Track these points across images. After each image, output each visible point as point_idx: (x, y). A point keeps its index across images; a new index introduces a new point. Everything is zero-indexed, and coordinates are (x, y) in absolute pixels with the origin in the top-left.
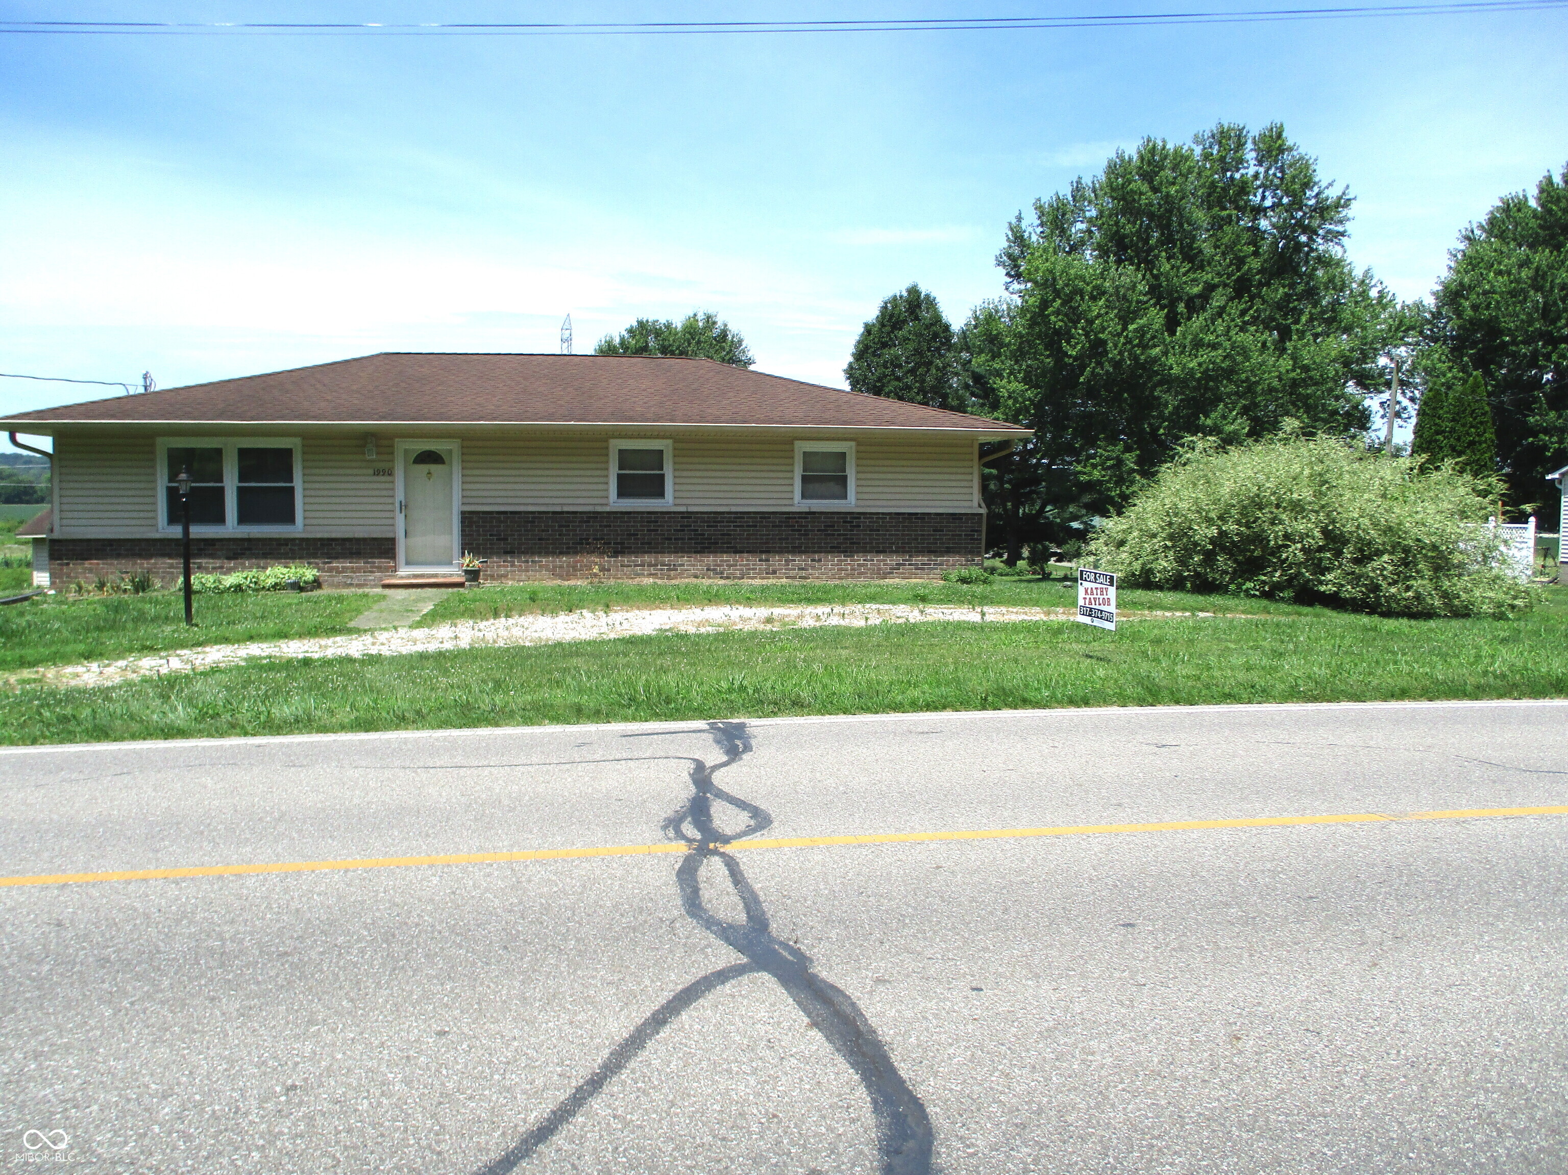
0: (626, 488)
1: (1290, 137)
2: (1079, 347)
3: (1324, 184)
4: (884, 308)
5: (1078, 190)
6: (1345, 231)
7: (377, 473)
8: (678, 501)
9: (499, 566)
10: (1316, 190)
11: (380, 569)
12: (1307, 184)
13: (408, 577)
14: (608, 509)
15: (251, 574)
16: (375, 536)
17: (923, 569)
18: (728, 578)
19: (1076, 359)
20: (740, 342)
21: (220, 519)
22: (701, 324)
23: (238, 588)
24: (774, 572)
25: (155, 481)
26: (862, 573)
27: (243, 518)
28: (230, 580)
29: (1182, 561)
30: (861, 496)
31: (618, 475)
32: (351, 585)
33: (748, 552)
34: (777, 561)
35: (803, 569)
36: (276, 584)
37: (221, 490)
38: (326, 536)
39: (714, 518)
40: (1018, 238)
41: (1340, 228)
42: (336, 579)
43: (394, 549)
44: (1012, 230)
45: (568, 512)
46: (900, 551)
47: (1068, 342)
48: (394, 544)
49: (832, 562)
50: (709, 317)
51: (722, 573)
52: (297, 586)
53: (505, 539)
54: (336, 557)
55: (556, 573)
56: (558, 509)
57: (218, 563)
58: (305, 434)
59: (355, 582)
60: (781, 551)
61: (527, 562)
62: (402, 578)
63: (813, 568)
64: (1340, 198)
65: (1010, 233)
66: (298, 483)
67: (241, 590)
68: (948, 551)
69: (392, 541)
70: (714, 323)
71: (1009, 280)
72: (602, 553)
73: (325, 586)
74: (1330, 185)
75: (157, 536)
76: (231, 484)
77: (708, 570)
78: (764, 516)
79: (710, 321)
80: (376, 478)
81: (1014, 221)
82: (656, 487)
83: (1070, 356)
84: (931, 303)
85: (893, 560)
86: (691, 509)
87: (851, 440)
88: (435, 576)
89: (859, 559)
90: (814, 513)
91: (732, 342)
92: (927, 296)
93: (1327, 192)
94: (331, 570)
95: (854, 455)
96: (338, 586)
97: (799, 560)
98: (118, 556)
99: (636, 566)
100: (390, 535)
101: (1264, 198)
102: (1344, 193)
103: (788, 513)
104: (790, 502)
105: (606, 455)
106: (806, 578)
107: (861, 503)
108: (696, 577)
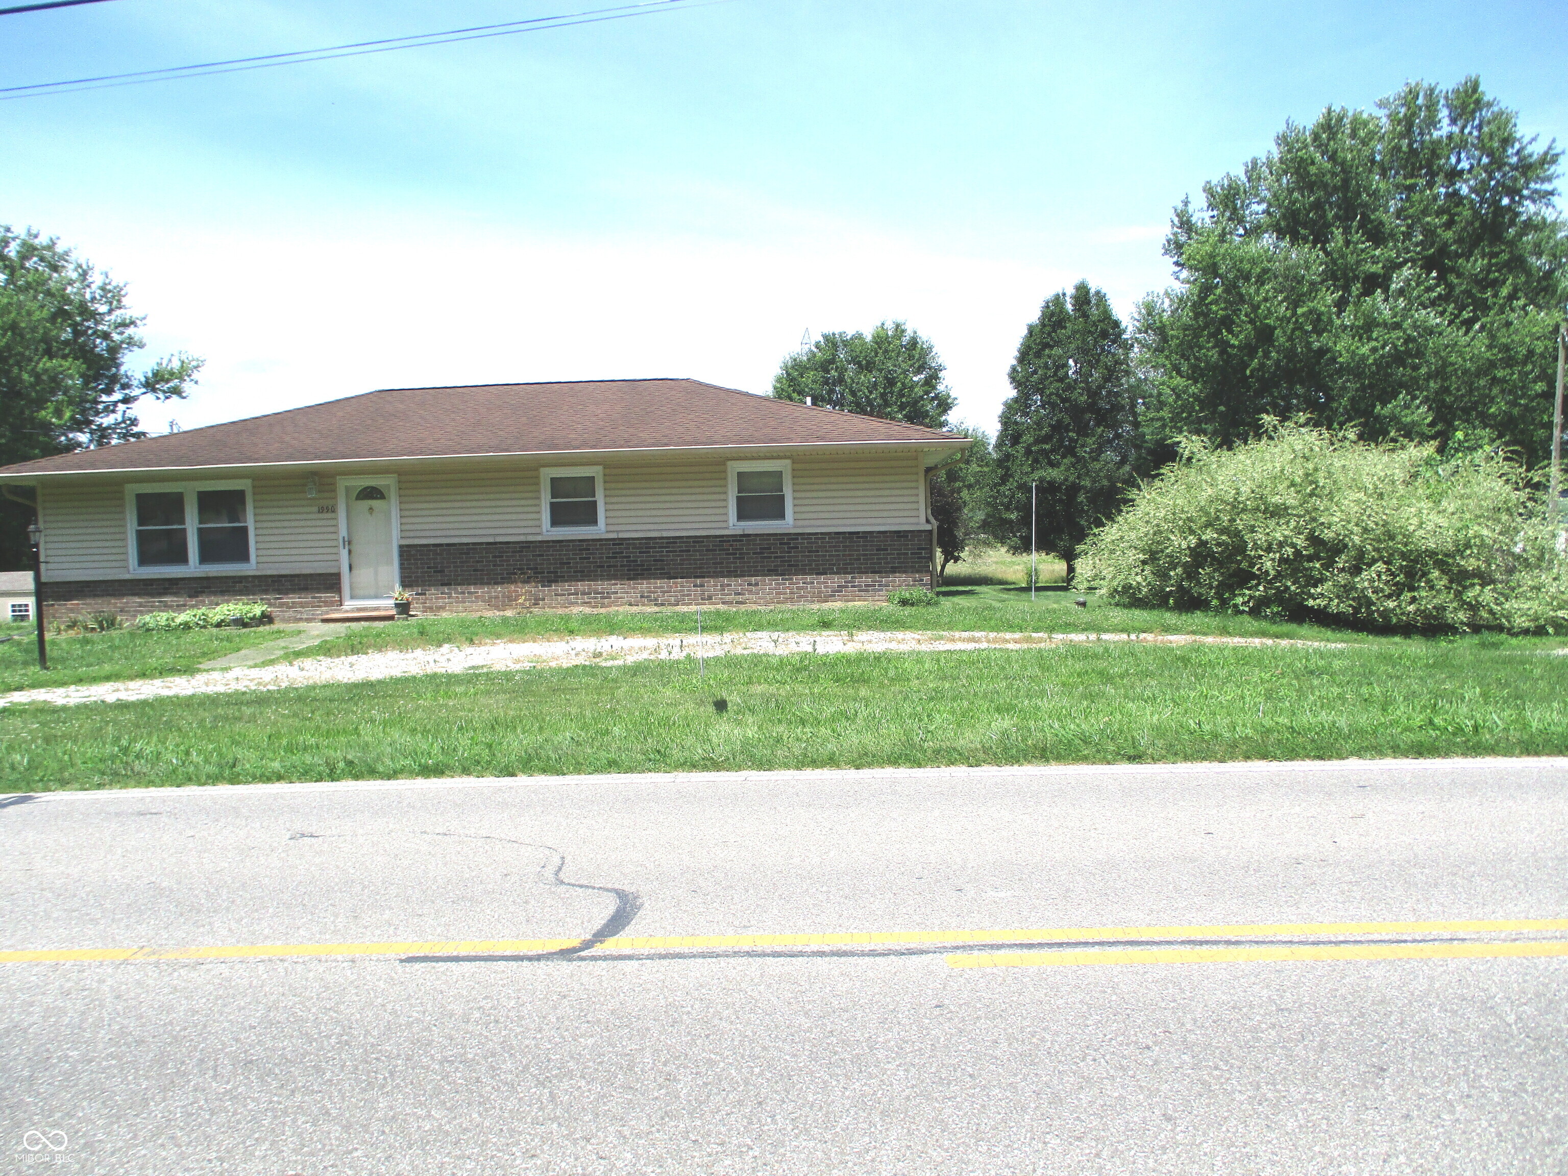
0: (560, 516)
1: (1488, 91)
2: (1241, 337)
3: (1525, 141)
4: (1046, 308)
5: (1253, 169)
6: (1554, 190)
7: (321, 510)
9: (437, 598)
10: (1517, 146)
11: (327, 603)
12: (1507, 141)
13: (352, 611)
14: (539, 538)
15: (200, 612)
16: (320, 571)
17: (867, 591)
18: (662, 605)
19: (1240, 348)
20: (930, 348)
21: (181, 558)
22: (890, 333)
23: (187, 626)
24: (710, 598)
25: (124, 526)
26: (802, 597)
27: (205, 558)
28: (183, 617)
30: (799, 516)
31: (552, 504)
32: (301, 619)
33: (682, 577)
34: (712, 586)
35: (739, 594)
36: (222, 621)
37: (184, 532)
38: (275, 573)
39: (647, 544)
40: (1185, 223)
41: (1547, 187)
42: (287, 615)
43: (340, 584)
44: (1178, 215)
45: (501, 543)
46: (843, 571)
47: (1230, 331)
48: (339, 579)
49: (769, 584)
50: (898, 326)
51: (656, 600)
52: (241, 623)
53: (442, 571)
54: (286, 592)
55: (493, 603)
56: (491, 540)
57: (181, 601)
58: (258, 477)
59: (305, 616)
60: (716, 575)
61: (463, 593)
62: (347, 611)
63: (750, 592)
64: (1546, 153)
65: (1176, 220)
66: (250, 522)
67: (190, 628)
68: (894, 570)
69: (337, 576)
70: (903, 331)
71: (1177, 269)
72: (527, 581)
73: (277, 620)
74: (1534, 140)
75: (127, 577)
76: (192, 525)
77: (642, 597)
78: (697, 540)
79: (899, 330)
80: (321, 516)
81: (1180, 206)
82: (588, 515)
83: (1233, 346)
84: (1101, 297)
85: (835, 580)
86: (621, 535)
87: (785, 457)
88: (377, 609)
89: (798, 580)
90: (749, 535)
91: (922, 349)
92: (1097, 293)
93: (1529, 149)
94: (281, 605)
95: (790, 476)
96: (288, 621)
97: (736, 583)
99: (569, 594)
100: (334, 571)
101: (1459, 161)
102: (1550, 148)
103: (722, 536)
104: (724, 525)
105: (538, 484)
106: (741, 603)
107: (800, 523)
108: (630, 605)
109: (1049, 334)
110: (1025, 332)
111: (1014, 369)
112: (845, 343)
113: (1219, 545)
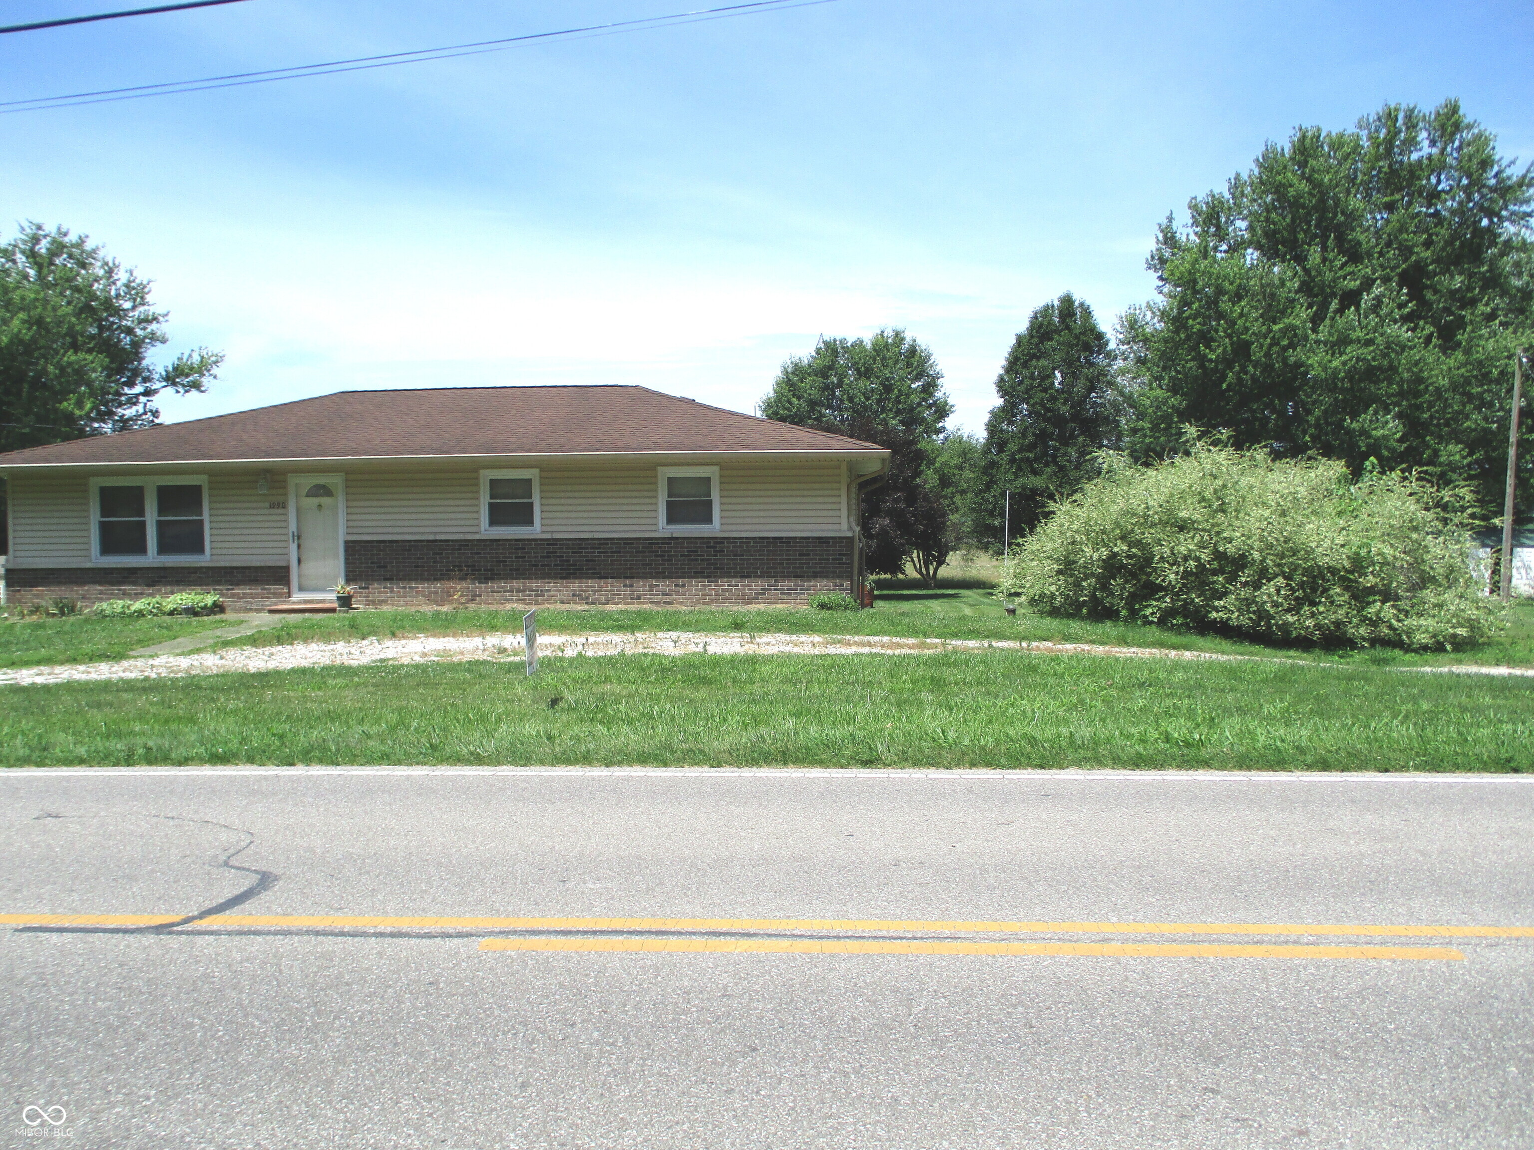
0: (498, 516)
1: (1468, 113)
2: (1220, 351)
3: (1504, 163)
4: (1036, 317)
5: (1236, 186)
7: (272, 506)
8: (547, 528)
9: (380, 592)
10: (1496, 169)
11: (276, 595)
12: (1486, 163)
13: (299, 602)
14: (477, 537)
15: (155, 600)
16: (270, 564)
17: (790, 594)
18: (593, 603)
19: (1216, 361)
20: (929, 356)
21: (142, 549)
22: (890, 341)
23: (140, 614)
24: (639, 598)
25: (87, 517)
26: (727, 599)
27: (163, 549)
28: (138, 605)
30: (725, 521)
31: (491, 505)
32: (250, 609)
33: (612, 578)
34: (641, 586)
35: (667, 594)
36: (175, 609)
37: (143, 524)
38: (227, 564)
39: (580, 544)
40: (1169, 239)
41: (1525, 208)
42: (238, 605)
43: (289, 576)
44: (1162, 231)
45: (441, 541)
46: (766, 576)
48: (288, 572)
49: (696, 587)
50: (897, 334)
51: (587, 598)
52: (192, 612)
53: (385, 567)
54: (238, 584)
55: (431, 598)
56: (431, 537)
57: (139, 589)
58: (213, 472)
59: (254, 607)
60: (644, 577)
61: (405, 588)
62: (294, 603)
63: (677, 593)
64: (1524, 177)
65: (1161, 236)
66: (206, 517)
67: (144, 615)
68: (815, 576)
69: (287, 569)
70: (903, 339)
71: (1161, 283)
72: (463, 578)
73: (228, 610)
74: (1513, 162)
75: (89, 565)
76: (151, 517)
77: (574, 595)
78: (628, 541)
79: (899, 337)
80: (272, 511)
81: (1165, 222)
82: (524, 515)
83: (1211, 360)
84: (1087, 312)
85: (757, 585)
86: (556, 536)
87: (716, 464)
88: (323, 601)
89: (724, 584)
90: (677, 538)
91: (921, 357)
92: (1082, 305)
93: (1508, 172)
94: (233, 596)
95: (718, 483)
96: (238, 610)
97: (664, 585)
99: (505, 591)
100: (283, 564)
101: (1439, 182)
102: (1528, 171)
103: (652, 539)
104: (653, 528)
105: (477, 485)
106: (669, 603)
107: (725, 527)
108: (562, 602)
109: (1037, 345)
110: (1013, 341)
111: (1001, 380)
112: (846, 349)
113: (1129, 557)
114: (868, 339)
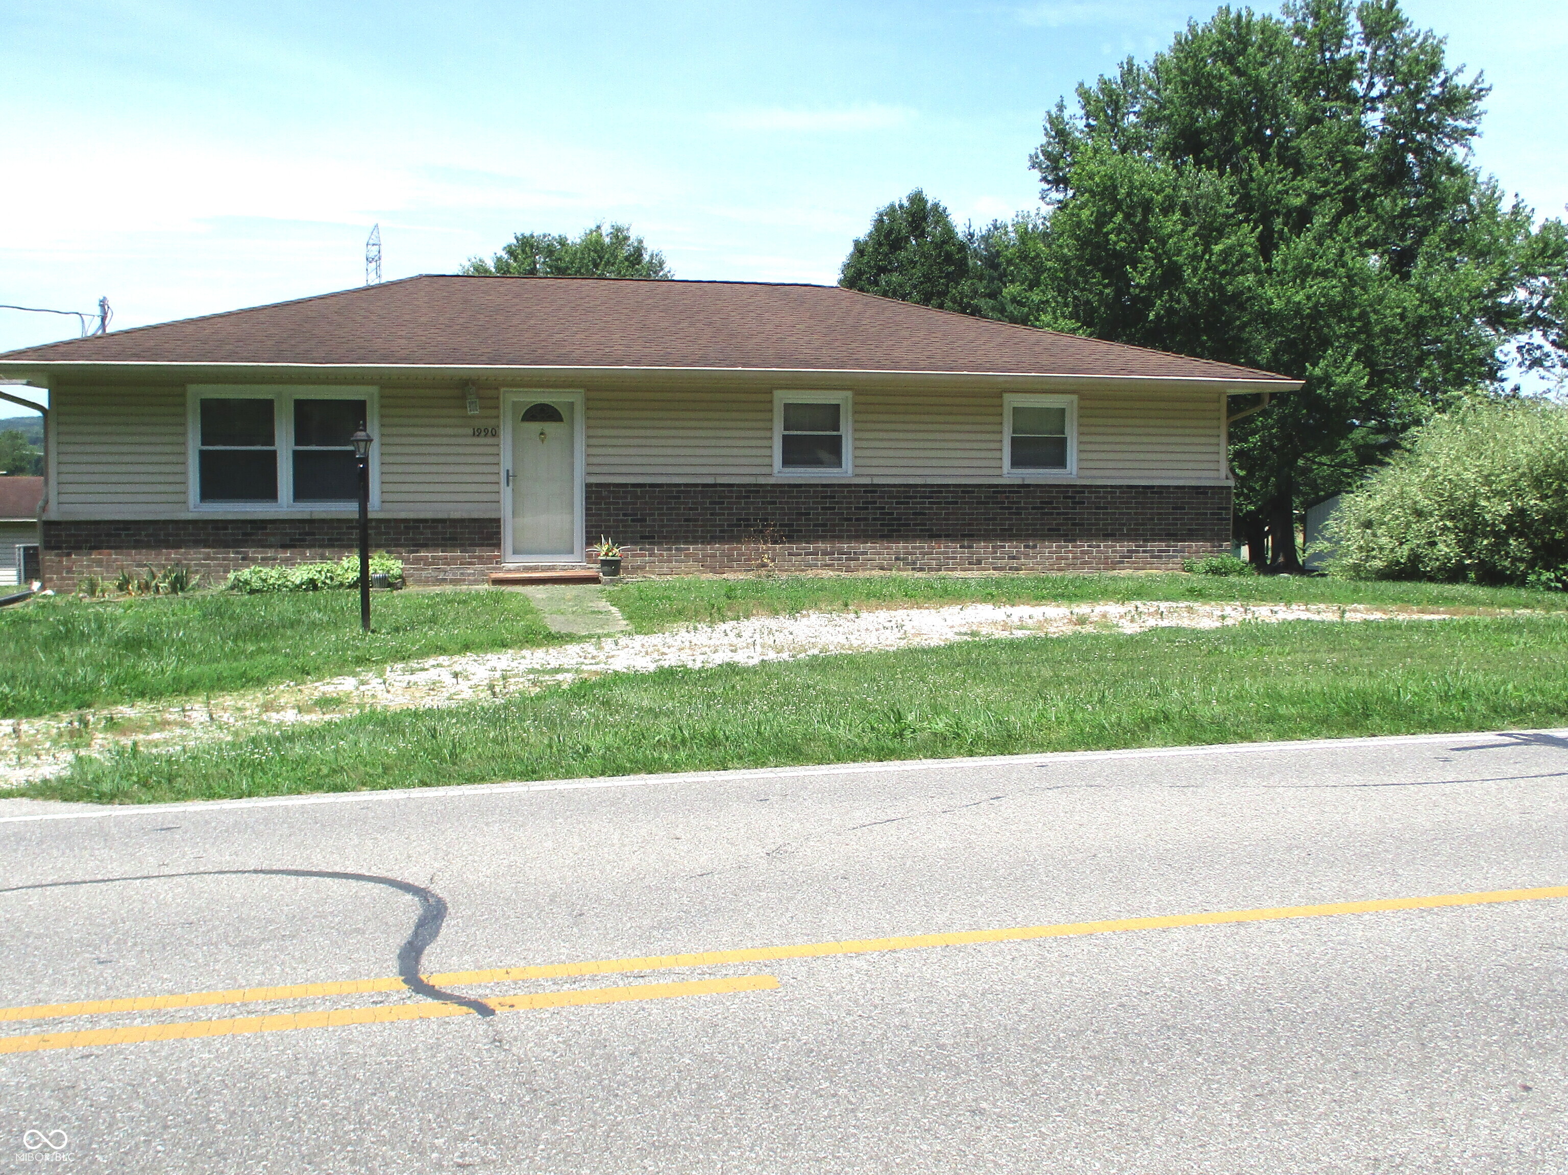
2: (1148, 274)
3: (1452, 71)
4: (880, 221)
5: (1129, 71)
6: (1474, 129)
7: (477, 433)
8: (860, 471)
10: (1442, 76)
11: (482, 559)
12: (1433, 69)
13: (517, 570)
14: (772, 481)
15: (326, 567)
16: (475, 515)
17: (1160, 557)
18: (921, 570)
19: (1143, 289)
21: (271, 494)
22: (607, 240)
23: (312, 584)
24: (979, 562)
25: (184, 444)
26: (1086, 563)
27: (300, 494)
28: (299, 574)
29: (1466, 545)
30: (1083, 465)
31: (785, 438)
32: (444, 580)
33: (947, 536)
34: (981, 548)
35: (1014, 558)
37: (272, 457)
38: (412, 516)
39: (907, 492)
40: (1059, 132)
41: (1469, 125)
42: (424, 573)
43: (499, 533)
44: (1051, 121)
45: (722, 485)
46: (1133, 535)
47: (1135, 268)
48: (499, 527)
49: (1049, 549)
50: (618, 230)
51: (914, 563)
52: (387, 583)
54: (425, 546)
55: (708, 564)
56: (711, 481)
57: (269, 551)
58: (385, 382)
59: (450, 577)
60: (987, 536)
61: (670, 549)
63: (1027, 556)
64: (1471, 87)
65: (1048, 126)
66: (373, 445)
67: (317, 588)
68: (1191, 535)
69: (496, 522)
70: (626, 238)
71: (1046, 186)
73: (409, 581)
74: (1460, 70)
75: (190, 516)
76: (285, 448)
77: (897, 559)
78: (967, 489)
79: (619, 236)
80: (476, 440)
81: (1054, 111)
82: (831, 453)
83: (1137, 286)
84: (939, 214)
85: (1122, 547)
86: (876, 481)
87: (1073, 392)
88: (552, 568)
89: (1083, 545)
90: (1028, 486)
92: (936, 206)
93: (1455, 80)
94: (417, 561)
95: (1075, 415)
96: (426, 582)
97: (1009, 547)
98: (138, 545)
99: (807, 554)
100: (493, 516)
101: (1371, 85)
102: (1476, 82)
103: (997, 486)
104: (997, 472)
105: (770, 411)
106: (1017, 569)
107: (1086, 473)
108: (882, 568)
109: (885, 255)
110: (850, 249)
114: (575, 236)
